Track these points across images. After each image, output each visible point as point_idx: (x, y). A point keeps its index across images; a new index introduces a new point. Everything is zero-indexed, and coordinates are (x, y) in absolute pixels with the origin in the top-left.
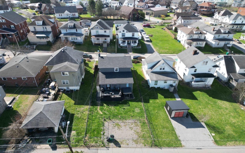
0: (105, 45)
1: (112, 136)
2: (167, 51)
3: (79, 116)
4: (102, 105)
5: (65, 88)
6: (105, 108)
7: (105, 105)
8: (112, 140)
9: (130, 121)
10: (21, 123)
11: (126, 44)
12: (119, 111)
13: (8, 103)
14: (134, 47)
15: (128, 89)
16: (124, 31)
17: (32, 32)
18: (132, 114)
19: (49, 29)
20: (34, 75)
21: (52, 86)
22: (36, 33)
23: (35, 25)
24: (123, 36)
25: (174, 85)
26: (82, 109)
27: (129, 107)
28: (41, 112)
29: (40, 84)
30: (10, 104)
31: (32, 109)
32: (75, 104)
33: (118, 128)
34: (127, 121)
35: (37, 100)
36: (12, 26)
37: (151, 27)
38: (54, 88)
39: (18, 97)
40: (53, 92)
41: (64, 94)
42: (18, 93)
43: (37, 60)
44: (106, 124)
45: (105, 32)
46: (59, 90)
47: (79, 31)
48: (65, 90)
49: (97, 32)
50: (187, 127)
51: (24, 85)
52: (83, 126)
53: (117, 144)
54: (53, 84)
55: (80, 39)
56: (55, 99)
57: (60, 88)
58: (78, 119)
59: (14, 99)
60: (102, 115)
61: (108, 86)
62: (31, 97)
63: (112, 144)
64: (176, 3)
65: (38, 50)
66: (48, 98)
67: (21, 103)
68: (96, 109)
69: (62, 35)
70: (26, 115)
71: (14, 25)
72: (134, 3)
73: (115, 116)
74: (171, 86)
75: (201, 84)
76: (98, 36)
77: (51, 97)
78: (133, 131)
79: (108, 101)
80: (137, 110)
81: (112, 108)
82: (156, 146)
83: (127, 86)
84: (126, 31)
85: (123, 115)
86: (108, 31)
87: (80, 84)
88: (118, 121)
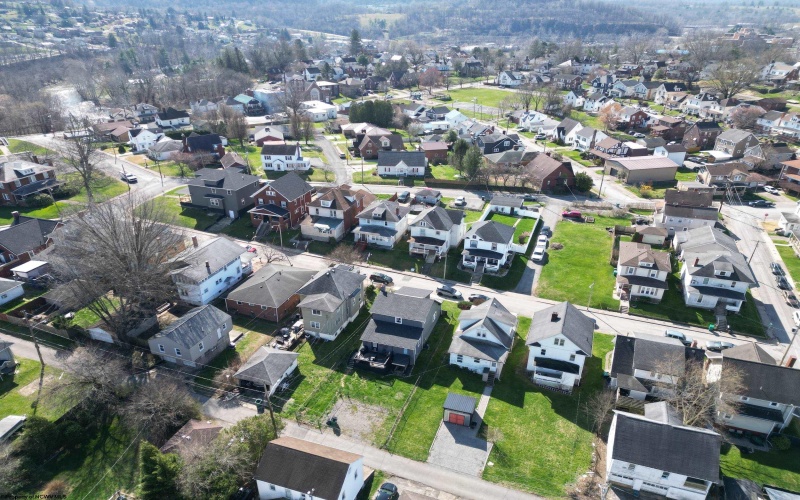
0: (431, 260)
1: (335, 420)
2: (561, 293)
3: (310, 381)
4: (351, 374)
5: (314, 333)
6: (353, 379)
7: (356, 375)
8: (333, 424)
9: (375, 408)
10: (236, 371)
11: (475, 264)
12: (370, 389)
13: (232, 339)
14: (491, 272)
15: (406, 358)
16: (474, 237)
17: (312, 216)
18: (387, 399)
19: (340, 214)
20: (277, 305)
21: (296, 328)
22: (317, 219)
23: (320, 206)
24: (472, 245)
25: (493, 369)
26: (321, 372)
27: (389, 388)
28: (262, 363)
29: (282, 320)
30: (235, 341)
31: (254, 356)
32: (314, 362)
33: (353, 412)
34: (372, 407)
35: (267, 344)
36: (283, 203)
37: (582, 221)
38: (297, 330)
39: (247, 333)
40: (293, 336)
41: (307, 344)
42: (249, 328)
43: (293, 278)
44: (340, 401)
45: (438, 233)
46: (303, 336)
47: (390, 225)
48: (312, 337)
49: (422, 231)
50: (458, 441)
51: (262, 317)
52: (307, 395)
53: (337, 432)
54: (298, 324)
55: (387, 242)
56: (290, 349)
57: (306, 331)
58: (307, 384)
59: (242, 335)
60: (342, 388)
61: (375, 346)
62: (263, 337)
63: (330, 430)
64: (729, 143)
65: (310, 252)
66: (282, 344)
67: (247, 343)
68: (339, 378)
69: (357, 230)
70: (245, 362)
71: (287, 203)
72: (591, 137)
73: (359, 395)
74: (486, 370)
75: (550, 381)
76: (422, 240)
77: (288, 343)
78: (369, 422)
79: (364, 370)
80: (399, 396)
81: (364, 382)
82: (388, 450)
83: (405, 352)
84: (478, 238)
85: (372, 397)
86: (442, 233)
87: (339, 332)
88: (358, 403)
